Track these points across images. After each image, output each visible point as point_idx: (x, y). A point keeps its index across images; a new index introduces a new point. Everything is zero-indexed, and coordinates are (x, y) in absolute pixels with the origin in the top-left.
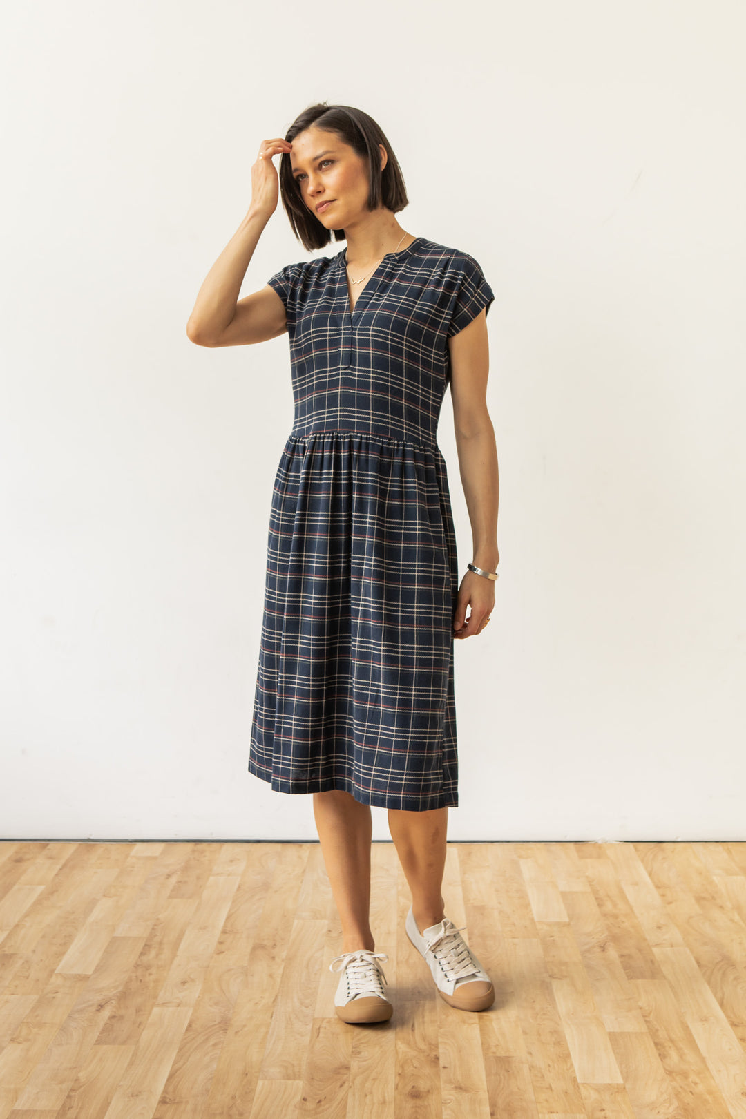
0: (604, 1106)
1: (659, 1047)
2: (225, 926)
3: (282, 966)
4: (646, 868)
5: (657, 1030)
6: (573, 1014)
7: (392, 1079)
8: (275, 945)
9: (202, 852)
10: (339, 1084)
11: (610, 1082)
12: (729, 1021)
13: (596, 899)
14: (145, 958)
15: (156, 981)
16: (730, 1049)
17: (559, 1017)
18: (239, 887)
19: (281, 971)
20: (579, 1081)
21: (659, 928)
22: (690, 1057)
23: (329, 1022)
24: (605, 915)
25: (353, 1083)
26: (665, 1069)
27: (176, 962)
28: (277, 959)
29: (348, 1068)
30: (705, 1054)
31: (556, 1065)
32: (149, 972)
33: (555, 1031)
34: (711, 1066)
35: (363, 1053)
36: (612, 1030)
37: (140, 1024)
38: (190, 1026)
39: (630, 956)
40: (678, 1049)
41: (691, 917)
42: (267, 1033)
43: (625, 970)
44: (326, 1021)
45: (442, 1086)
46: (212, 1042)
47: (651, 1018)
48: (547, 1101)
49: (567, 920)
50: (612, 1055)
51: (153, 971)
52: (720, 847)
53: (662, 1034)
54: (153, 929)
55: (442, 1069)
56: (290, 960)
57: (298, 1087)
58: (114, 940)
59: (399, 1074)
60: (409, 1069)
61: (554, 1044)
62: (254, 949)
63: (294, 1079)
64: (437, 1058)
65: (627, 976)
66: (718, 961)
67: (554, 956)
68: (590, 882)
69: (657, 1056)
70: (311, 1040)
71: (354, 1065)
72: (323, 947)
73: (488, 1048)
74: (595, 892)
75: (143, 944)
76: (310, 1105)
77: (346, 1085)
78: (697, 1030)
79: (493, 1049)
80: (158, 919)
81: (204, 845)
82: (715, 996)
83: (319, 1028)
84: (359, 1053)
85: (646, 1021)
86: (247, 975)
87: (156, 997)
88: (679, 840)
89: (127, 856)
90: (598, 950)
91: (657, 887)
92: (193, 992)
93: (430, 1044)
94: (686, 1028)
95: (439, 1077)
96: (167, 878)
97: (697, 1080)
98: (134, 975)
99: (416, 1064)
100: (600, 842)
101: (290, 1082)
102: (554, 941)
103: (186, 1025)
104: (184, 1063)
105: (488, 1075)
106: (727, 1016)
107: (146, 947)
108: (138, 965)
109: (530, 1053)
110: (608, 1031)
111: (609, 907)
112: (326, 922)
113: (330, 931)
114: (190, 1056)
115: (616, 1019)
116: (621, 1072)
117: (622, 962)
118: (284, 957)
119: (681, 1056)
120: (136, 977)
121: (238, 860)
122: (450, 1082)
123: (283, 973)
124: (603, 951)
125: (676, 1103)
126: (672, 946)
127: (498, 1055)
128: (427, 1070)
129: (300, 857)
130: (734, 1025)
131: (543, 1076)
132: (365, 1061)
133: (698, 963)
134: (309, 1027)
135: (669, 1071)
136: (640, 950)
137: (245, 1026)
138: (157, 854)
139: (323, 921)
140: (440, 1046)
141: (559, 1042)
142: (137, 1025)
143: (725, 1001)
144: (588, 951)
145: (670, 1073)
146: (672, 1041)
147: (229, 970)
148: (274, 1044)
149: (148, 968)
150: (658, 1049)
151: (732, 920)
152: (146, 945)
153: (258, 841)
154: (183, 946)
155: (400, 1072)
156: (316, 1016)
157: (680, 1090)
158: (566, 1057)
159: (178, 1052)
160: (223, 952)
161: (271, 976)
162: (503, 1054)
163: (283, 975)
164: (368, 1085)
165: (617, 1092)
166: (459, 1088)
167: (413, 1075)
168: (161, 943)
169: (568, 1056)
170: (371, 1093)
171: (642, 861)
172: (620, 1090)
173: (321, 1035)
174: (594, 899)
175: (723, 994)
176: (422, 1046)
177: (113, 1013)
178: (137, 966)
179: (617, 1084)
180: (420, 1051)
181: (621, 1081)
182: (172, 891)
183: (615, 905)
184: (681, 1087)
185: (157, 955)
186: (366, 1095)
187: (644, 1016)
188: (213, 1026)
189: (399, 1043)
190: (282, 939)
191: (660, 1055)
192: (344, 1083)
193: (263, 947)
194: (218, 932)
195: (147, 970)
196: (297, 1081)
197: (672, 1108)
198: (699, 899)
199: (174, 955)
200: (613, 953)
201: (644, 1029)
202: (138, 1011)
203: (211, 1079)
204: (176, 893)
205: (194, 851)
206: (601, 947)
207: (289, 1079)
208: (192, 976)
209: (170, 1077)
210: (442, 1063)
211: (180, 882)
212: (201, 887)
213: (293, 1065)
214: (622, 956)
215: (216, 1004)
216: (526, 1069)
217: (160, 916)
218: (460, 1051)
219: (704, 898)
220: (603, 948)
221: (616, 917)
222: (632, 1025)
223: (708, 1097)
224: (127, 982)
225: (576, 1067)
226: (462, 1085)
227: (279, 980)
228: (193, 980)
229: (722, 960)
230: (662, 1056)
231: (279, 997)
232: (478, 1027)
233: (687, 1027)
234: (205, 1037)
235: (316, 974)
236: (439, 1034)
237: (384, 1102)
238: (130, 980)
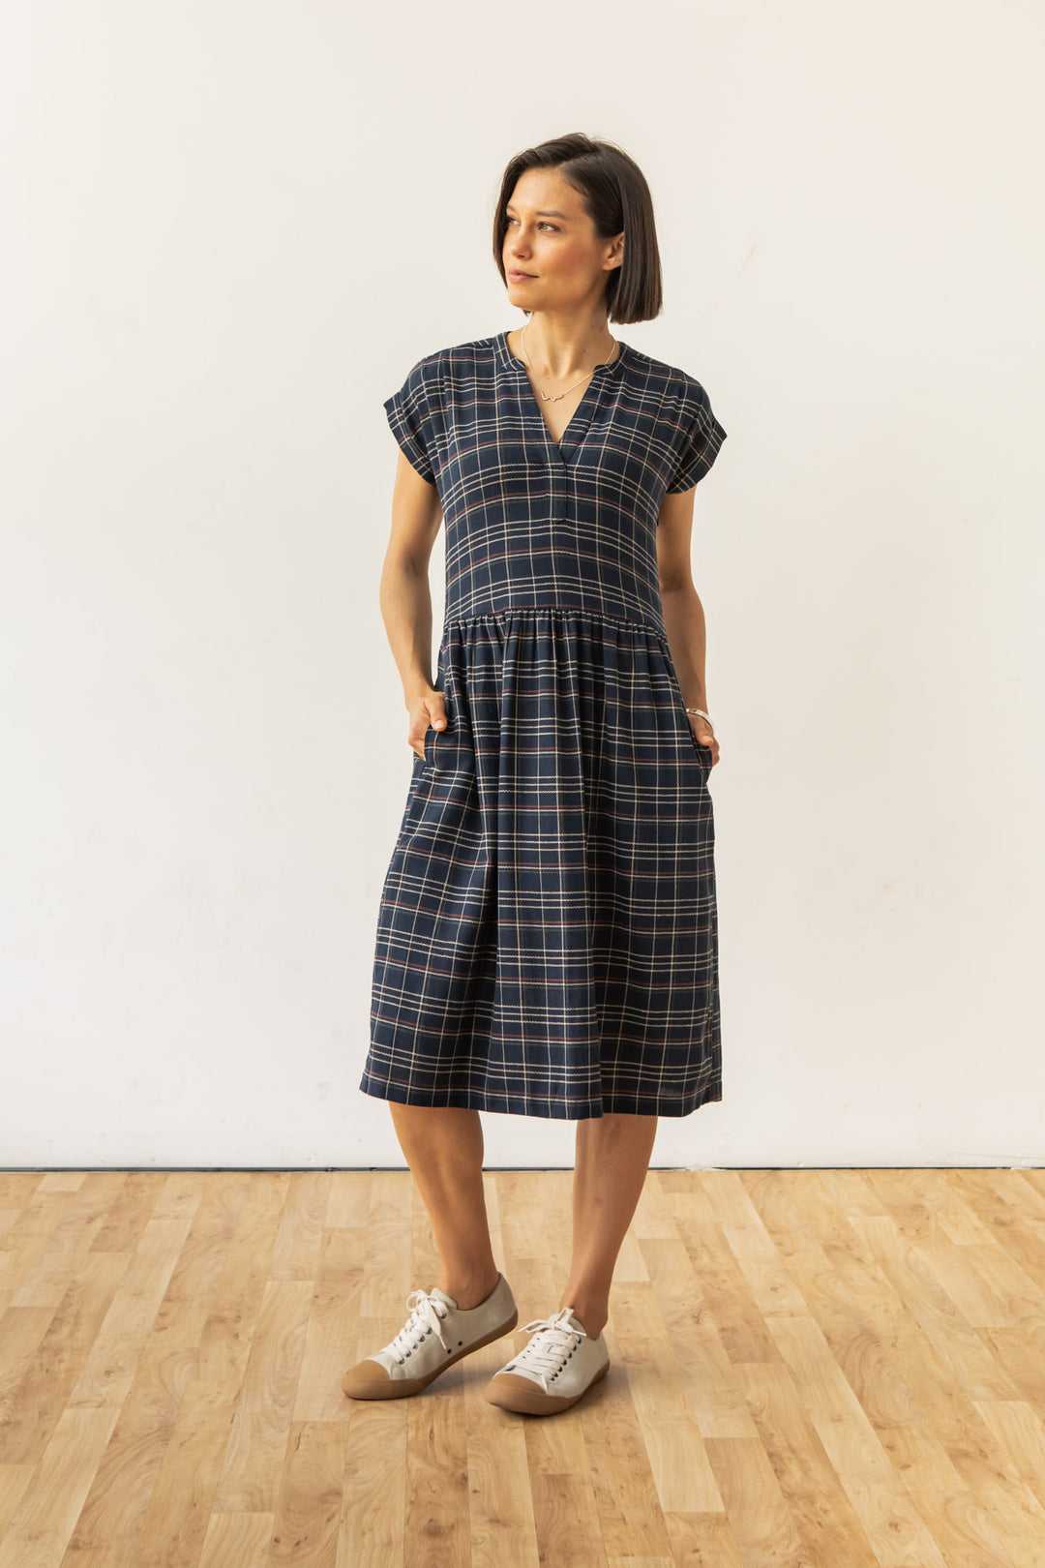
0: (699, 1545)
1: (774, 1459)
2: (169, 1290)
3: (249, 1347)
4: (756, 1206)
5: (772, 1435)
6: (655, 1413)
7: (401, 1509)
8: (239, 1317)
9: (139, 1185)
10: (326, 1517)
11: (707, 1510)
12: (871, 1421)
13: (688, 1249)
14: (54, 1338)
15: (69, 1371)
16: (873, 1462)
17: (636, 1417)
18: (190, 1235)
19: (246, 1355)
20: (664, 1508)
21: (774, 1289)
22: (818, 1472)
23: (314, 1428)
24: (700, 1272)
25: (346, 1515)
26: (783, 1491)
27: (98, 1342)
28: (241, 1338)
29: (339, 1494)
30: (838, 1470)
31: (631, 1487)
32: (59, 1357)
33: (631, 1438)
34: (846, 1486)
35: (360, 1473)
36: (709, 1436)
37: (44, 1433)
38: (115, 1435)
39: (734, 1330)
40: (801, 1462)
41: (817, 1275)
42: (225, 1444)
43: (727, 1349)
44: (307, 1427)
45: (472, 1519)
46: (146, 1458)
47: (764, 1418)
48: (618, 1538)
49: (647, 1279)
50: (710, 1473)
51: (66, 1356)
52: (857, 1175)
53: (779, 1441)
54: (67, 1295)
55: (471, 1493)
56: (259, 1338)
57: (268, 1522)
58: (11, 1311)
59: (411, 1502)
60: (425, 1495)
61: (629, 1456)
62: (209, 1323)
63: (262, 1511)
64: (465, 1478)
65: (730, 1358)
66: (855, 1335)
67: (629, 1331)
68: (679, 1226)
69: (773, 1472)
70: (287, 1454)
71: (349, 1490)
72: (307, 1319)
73: (537, 1463)
74: (686, 1240)
75: (51, 1319)
76: (284, 1549)
77: (336, 1519)
78: (827, 1434)
79: (544, 1465)
80: (74, 1282)
81: (143, 1175)
82: (852, 1386)
83: (300, 1437)
84: (355, 1471)
85: (756, 1423)
86: (198, 1361)
87: (68, 1394)
88: (801, 1166)
89: (33, 1190)
90: (689, 1321)
91: (771, 1232)
92: (122, 1387)
93: (455, 1458)
94: (812, 1433)
95: (468, 1505)
96: (89, 1223)
97: (828, 1507)
98: (38, 1361)
99: (435, 1487)
100: (693, 1170)
101: (256, 1515)
102: (629, 1309)
103: (110, 1435)
104: (106, 1490)
105: (536, 1501)
106: (869, 1415)
107: (57, 1322)
108: (44, 1348)
109: (596, 1470)
110: (704, 1436)
111: (705, 1260)
112: (312, 1283)
113: (316, 1297)
114: (114, 1479)
115: (716, 1419)
116: (722, 1496)
117: (723, 1338)
118: (251, 1335)
119: (806, 1472)
120: (41, 1365)
121: (190, 1196)
122: (483, 1512)
123: (250, 1357)
124: (698, 1322)
125: (798, 1540)
126: (792, 1315)
127: (550, 1472)
128: (451, 1495)
129: (276, 1192)
130: (877, 1426)
131: (613, 1503)
132: (364, 1483)
133: (828, 1338)
134: (285, 1435)
135: (789, 1494)
136: (748, 1322)
137: (193, 1435)
138: (75, 1189)
139: (307, 1282)
140: (469, 1460)
141: (636, 1454)
142: (40, 1435)
143: (865, 1394)
144: (676, 1323)
145: (789, 1496)
146: (792, 1450)
147: (173, 1354)
148: (234, 1460)
149: (58, 1351)
150: (773, 1462)
151: (874, 1279)
152: (55, 1319)
153: (219, 1170)
154: (108, 1320)
155: (412, 1499)
156: (295, 1419)
157: (804, 1520)
158: (645, 1475)
159: (97, 1474)
160: (165, 1328)
161: (232, 1361)
162: (555, 1470)
163: (249, 1361)
164: (367, 1517)
165: (717, 1524)
166: (495, 1521)
167: (430, 1503)
168: (77, 1316)
169: (649, 1472)
170: (371, 1530)
171: (751, 1196)
172: (721, 1521)
173: (301, 1447)
174: (684, 1249)
175: (863, 1383)
176: (444, 1460)
177: (7, 1418)
178: (42, 1349)
179: (717, 1513)
180: (442, 1468)
181: (722, 1509)
182: (96, 1240)
183: (713, 1258)
184: (805, 1516)
185: (72, 1333)
186: (364, 1534)
187: (753, 1415)
188: (148, 1435)
189: (412, 1456)
190: (250, 1309)
191: (776, 1470)
192: (333, 1515)
193: (222, 1320)
194: (159, 1299)
195: (57, 1355)
196: (266, 1514)
197: (794, 1546)
198: (829, 1249)
199: (95, 1334)
200: (710, 1325)
201: (755, 1435)
202: (42, 1414)
203: (144, 1512)
204: (101, 1244)
205: (127, 1184)
206: (694, 1317)
207: (255, 1510)
208: (120, 1364)
209: (85, 1511)
210: (471, 1485)
211: (107, 1228)
212: (136, 1234)
213: (261, 1491)
214: (723, 1330)
215: (154, 1402)
216: (589, 1495)
217: (77, 1277)
218: (497, 1468)
219: (836, 1248)
220: (697, 1319)
221: (714, 1274)
222: (737, 1428)
223: (843, 1531)
224: (27, 1373)
225: (659, 1488)
226: (500, 1517)
227: (243, 1367)
228: (122, 1369)
229: (862, 1334)
230: (779, 1472)
231: (244, 1392)
232: (523, 1432)
233: (814, 1430)
234: (138, 1451)
235: (296, 1358)
236: (468, 1444)
237: (390, 1543)
238: (32, 1369)
